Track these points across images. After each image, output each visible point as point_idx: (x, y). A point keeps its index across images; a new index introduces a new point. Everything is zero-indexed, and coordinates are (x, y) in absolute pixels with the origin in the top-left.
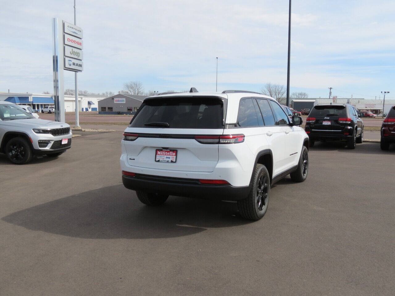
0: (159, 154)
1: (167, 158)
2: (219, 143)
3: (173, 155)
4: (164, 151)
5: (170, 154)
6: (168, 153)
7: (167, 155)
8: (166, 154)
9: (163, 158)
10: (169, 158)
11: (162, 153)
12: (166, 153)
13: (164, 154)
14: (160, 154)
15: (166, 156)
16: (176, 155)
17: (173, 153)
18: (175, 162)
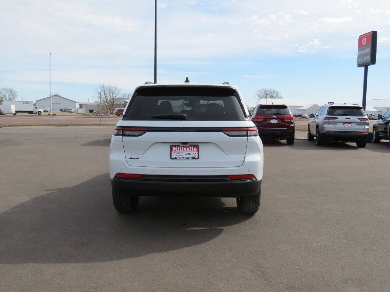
0: (174, 151)
1: (186, 154)
2: (247, 135)
3: (194, 150)
4: (182, 147)
5: (190, 150)
6: (188, 149)
7: (187, 151)
8: (185, 150)
9: (182, 154)
10: (190, 154)
11: (179, 149)
12: (185, 148)
13: (183, 150)
14: (176, 150)
15: (185, 153)
16: (198, 150)
17: (193, 149)
18: (198, 158)
